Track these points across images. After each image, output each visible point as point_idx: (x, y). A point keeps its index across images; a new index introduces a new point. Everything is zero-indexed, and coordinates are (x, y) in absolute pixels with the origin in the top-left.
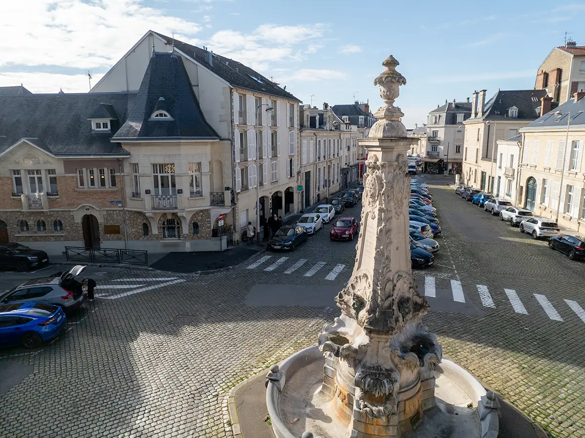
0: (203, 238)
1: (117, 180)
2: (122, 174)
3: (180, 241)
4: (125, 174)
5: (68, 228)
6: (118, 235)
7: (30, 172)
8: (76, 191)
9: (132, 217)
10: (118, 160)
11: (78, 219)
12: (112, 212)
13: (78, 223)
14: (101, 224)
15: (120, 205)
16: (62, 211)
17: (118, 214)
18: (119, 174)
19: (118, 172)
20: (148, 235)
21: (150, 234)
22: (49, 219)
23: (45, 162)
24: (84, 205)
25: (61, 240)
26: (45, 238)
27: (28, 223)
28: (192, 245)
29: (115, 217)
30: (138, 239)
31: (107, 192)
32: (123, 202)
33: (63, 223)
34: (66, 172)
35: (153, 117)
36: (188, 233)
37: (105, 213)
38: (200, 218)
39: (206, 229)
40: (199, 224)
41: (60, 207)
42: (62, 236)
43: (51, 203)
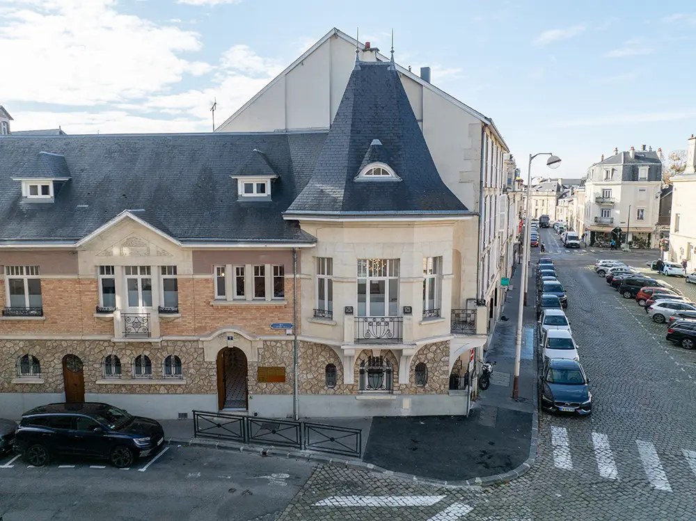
0: (434, 392)
1: (287, 286)
2: (298, 276)
3: (394, 397)
4: (302, 276)
5: (192, 371)
6: (281, 384)
7: (130, 270)
8: (212, 306)
9: (310, 352)
10: (293, 251)
11: (211, 357)
12: (273, 344)
13: (210, 363)
14: (252, 365)
15: (289, 331)
16: (184, 341)
17: (283, 346)
18: (292, 276)
19: (289, 273)
20: (335, 385)
21: (339, 382)
22: (159, 355)
23: (159, 254)
24: (224, 330)
25: (178, 392)
26: (150, 389)
27: (121, 362)
28: (413, 403)
29: (279, 352)
30: (317, 392)
31: (267, 308)
32: (295, 327)
33: (182, 361)
34: (196, 271)
35: (364, 175)
36: (407, 382)
37: (261, 345)
38: (431, 355)
39: (439, 377)
40: (429, 366)
41: (180, 333)
42: (180, 385)
43: (165, 326)
